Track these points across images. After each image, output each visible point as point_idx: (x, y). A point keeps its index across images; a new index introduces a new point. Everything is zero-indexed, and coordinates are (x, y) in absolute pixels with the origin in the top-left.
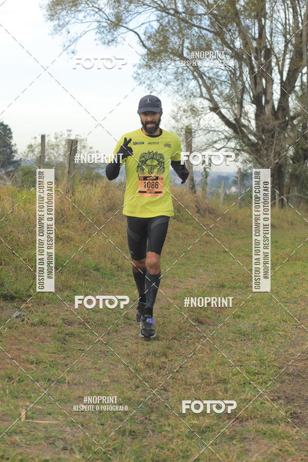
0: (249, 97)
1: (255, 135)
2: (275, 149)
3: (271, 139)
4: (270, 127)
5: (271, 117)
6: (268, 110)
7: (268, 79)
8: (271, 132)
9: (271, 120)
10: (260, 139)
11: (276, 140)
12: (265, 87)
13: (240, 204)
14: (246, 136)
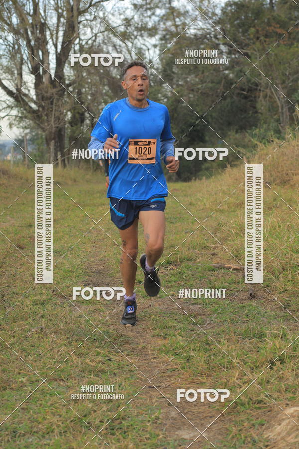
0: (27, 68)
1: (35, 103)
2: (55, 115)
3: (50, 106)
4: (49, 95)
5: (49, 85)
6: (45, 80)
7: (44, 51)
8: (50, 99)
9: (49, 89)
11: (55, 106)
12: (41, 58)
13: (28, 165)
14: (27, 104)
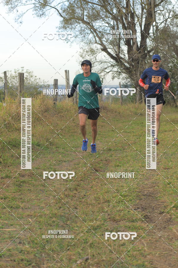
0: (123, 41)
1: (128, 63)
2: (140, 70)
3: (137, 65)
5: (137, 51)
6: (134, 48)
7: (133, 30)
8: (137, 60)
10: (131, 65)
11: (140, 65)
14: (123, 64)
